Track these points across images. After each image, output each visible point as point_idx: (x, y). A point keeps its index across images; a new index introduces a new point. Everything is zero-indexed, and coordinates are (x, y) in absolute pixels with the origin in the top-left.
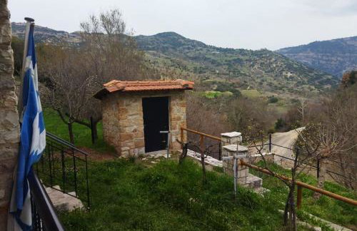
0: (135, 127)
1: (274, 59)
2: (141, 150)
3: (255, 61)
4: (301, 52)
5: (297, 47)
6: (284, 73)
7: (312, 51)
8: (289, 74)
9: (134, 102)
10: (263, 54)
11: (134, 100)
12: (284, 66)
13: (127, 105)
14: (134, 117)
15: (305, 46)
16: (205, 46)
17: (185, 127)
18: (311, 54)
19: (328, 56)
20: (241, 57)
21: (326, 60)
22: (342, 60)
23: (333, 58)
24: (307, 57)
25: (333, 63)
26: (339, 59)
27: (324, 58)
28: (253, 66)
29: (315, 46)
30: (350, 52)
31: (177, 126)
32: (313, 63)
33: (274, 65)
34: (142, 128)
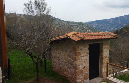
0: (85, 65)
1: (84, 26)
2: (87, 81)
3: (78, 26)
4: (93, 23)
5: (91, 22)
6: (88, 30)
7: (96, 23)
8: (89, 31)
9: (85, 47)
10: (80, 24)
11: (84, 46)
12: (87, 28)
13: (80, 50)
14: (84, 57)
15: (94, 21)
16: (60, 20)
17: (109, 62)
18: (96, 24)
19: (102, 25)
20: (73, 24)
21: (101, 26)
22: (106, 26)
23: (103, 26)
24: (95, 25)
25: (103, 27)
26: (105, 26)
27: (100, 26)
28: (77, 27)
29: (97, 22)
30: (109, 24)
31: (105, 62)
32: (97, 27)
33: (84, 28)
34: (88, 65)
